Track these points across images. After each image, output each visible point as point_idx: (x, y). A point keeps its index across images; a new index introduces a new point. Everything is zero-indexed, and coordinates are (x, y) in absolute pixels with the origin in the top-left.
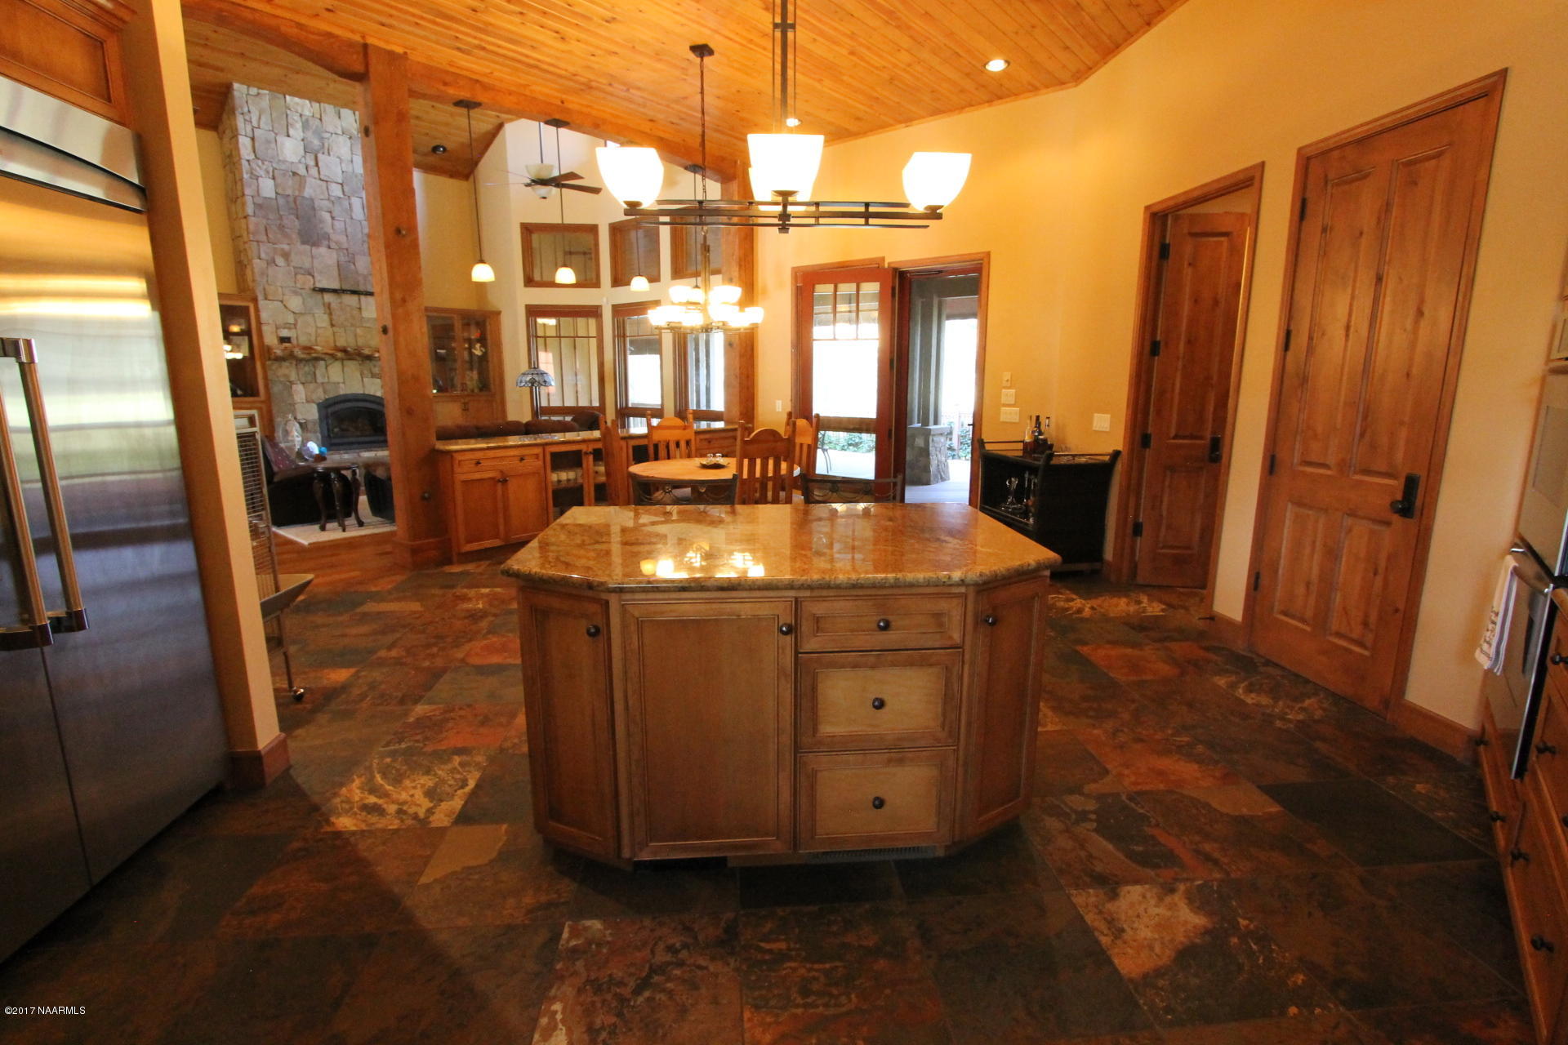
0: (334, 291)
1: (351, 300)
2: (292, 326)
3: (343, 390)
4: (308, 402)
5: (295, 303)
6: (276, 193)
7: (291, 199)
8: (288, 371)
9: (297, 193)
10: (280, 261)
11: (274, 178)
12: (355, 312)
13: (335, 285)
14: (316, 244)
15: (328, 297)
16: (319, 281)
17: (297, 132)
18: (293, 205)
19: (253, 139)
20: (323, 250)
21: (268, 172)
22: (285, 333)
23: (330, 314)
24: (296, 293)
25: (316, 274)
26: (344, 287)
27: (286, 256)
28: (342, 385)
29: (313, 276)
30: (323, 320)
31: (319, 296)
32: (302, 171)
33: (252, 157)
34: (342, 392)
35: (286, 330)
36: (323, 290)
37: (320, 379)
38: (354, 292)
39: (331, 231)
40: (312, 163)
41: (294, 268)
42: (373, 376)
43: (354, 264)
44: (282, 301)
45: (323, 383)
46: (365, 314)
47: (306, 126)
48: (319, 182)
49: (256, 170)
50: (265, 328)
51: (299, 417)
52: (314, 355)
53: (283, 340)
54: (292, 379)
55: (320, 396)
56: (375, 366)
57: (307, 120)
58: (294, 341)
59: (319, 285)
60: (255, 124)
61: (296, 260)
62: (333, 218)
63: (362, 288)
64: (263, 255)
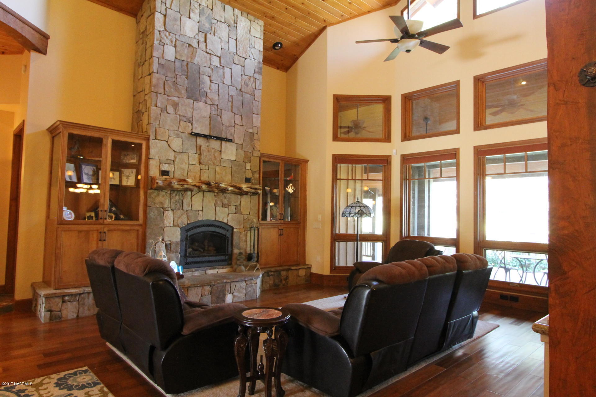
0: (205, 136)
1: (215, 144)
2: (172, 162)
3: (202, 217)
4: (174, 226)
5: (176, 143)
6: (176, 58)
7: (185, 63)
8: (163, 199)
9: (189, 60)
10: (171, 110)
11: (175, 47)
12: (217, 154)
13: (207, 133)
14: (197, 100)
15: (200, 141)
16: (196, 128)
17: (195, 16)
18: (185, 68)
19: (165, 16)
20: (201, 104)
21: (172, 42)
22: (165, 167)
23: (200, 154)
24: (178, 136)
25: (194, 123)
26: (212, 134)
27: (175, 106)
28: (200, 213)
29: (192, 124)
30: (194, 159)
31: (194, 139)
32: (195, 44)
33: (162, 29)
34: (200, 219)
35: (167, 165)
36: (197, 135)
37: (185, 208)
38: (218, 138)
39: (209, 91)
40: (202, 39)
41: (179, 115)
42: (223, 206)
43: (221, 117)
44: (167, 142)
45: (187, 210)
46: (224, 156)
47: (201, 13)
48: (205, 53)
49: (164, 39)
50: (151, 162)
51: (166, 239)
52: (186, 186)
53: (165, 173)
54: (165, 206)
55: (184, 221)
56: (225, 198)
57: (203, 9)
58: (171, 174)
59: (194, 131)
60: (168, 5)
61: (182, 110)
62: (211, 81)
63: (224, 136)
64: (159, 104)
